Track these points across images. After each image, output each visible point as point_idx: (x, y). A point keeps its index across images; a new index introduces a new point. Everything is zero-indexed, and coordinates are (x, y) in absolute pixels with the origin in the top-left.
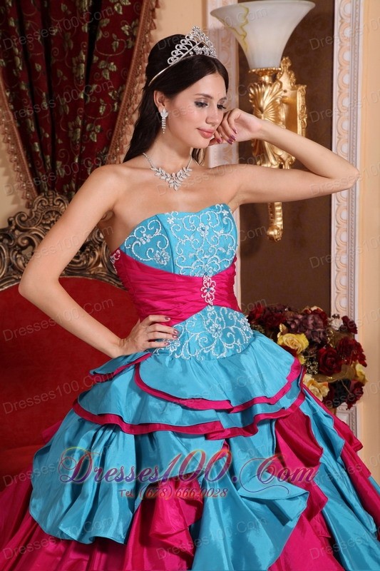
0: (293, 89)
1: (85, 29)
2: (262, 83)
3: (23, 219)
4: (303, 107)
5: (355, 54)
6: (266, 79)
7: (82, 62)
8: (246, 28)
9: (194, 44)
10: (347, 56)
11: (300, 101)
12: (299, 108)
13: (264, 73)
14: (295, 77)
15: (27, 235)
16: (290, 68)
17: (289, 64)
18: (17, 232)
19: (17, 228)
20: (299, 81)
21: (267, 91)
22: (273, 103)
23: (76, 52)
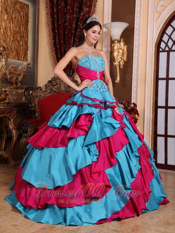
0: (124, 46)
1: (73, 32)
2: (115, 43)
3: (55, 78)
4: (126, 51)
5: (139, 37)
6: (116, 42)
7: (72, 40)
8: (111, 29)
9: (93, 18)
10: (137, 38)
11: (125, 49)
12: (125, 51)
13: (115, 40)
14: (124, 43)
15: (56, 82)
16: (123, 41)
17: (123, 40)
18: (53, 81)
19: (53, 80)
20: (125, 44)
21: (116, 45)
22: (118, 48)
23: (71, 38)
